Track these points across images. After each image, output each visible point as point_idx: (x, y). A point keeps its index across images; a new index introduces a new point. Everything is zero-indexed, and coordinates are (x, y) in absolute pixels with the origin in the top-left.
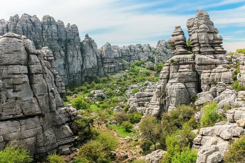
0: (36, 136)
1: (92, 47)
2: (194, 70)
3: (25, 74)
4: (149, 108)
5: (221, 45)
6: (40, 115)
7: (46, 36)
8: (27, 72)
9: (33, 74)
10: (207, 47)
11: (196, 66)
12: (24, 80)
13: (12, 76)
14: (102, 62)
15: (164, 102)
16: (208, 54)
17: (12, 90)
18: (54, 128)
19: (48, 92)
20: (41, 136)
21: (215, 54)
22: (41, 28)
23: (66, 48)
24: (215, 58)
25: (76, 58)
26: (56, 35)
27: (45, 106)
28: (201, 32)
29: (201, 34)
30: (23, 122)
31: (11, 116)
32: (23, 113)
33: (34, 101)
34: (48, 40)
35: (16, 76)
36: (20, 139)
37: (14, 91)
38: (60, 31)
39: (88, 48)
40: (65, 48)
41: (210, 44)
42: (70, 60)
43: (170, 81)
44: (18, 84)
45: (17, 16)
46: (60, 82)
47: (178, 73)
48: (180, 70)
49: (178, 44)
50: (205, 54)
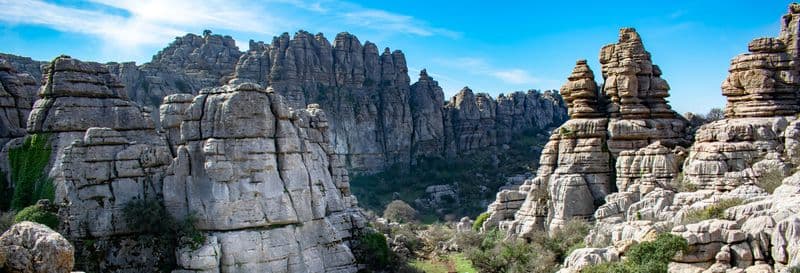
0: (287, 258)
1: (434, 97)
2: (605, 148)
3: (271, 153)
4: (516, 220)
5: (666, 99)
6: (296, 224)
7: (341, 74)
8: (273, 150)
9: (283, 154)
10: (635, 103)
11: (609, 143)
12: (267, 163)
13: (249, 157)
14: (454, 128)
15: (543, 211)
16: (635, 119)
17: (248, 180)
18: (320, 247)
19: (310, 185)
20: (296, 260)
21: (651, 117)
22: (332, 59)
23: (381, 100)
24: (648, 126)
25: (400, 119)
26: (361, 72)
27: (305, 208)
28: (622, 73)
29: (622, 77)
30: (266, 234)
31: (248, 224)
32: (267, 220)
33: (286, 199)
34: (345, 81)
35: (256, 157)
36: (261, 262)
37: (253, 182)
38: (368, 64)
39: (426, 98)
40: (378, 98)
41: (639, 97)
42: (388, 122)
43: (558, 170)
44: (258, 171)
45: (286, 35)
46: (340, 167)
47: (573, 155)
48: (576, 149)
49: (578, 97)
50: (629, 119)
